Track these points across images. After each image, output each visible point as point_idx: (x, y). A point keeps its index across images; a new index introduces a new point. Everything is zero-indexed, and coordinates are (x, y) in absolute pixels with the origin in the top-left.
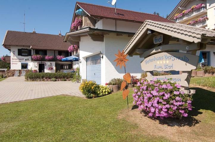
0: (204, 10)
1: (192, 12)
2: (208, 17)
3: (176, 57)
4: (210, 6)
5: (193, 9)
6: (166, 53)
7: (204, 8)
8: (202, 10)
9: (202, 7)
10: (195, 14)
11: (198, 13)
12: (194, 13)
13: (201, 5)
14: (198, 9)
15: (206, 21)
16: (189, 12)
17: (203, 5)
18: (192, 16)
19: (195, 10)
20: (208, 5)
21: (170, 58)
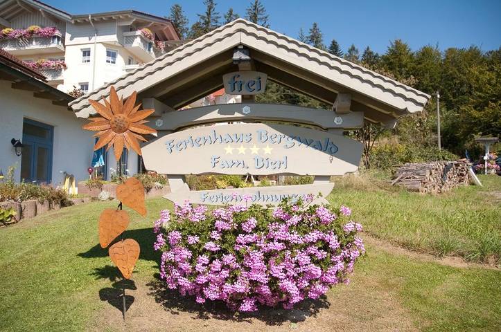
0: (58, 44)
1: (30, 40)
2: (66, 62)
3: (299, 140)
4: (71, 39)
5: (32, 32)
6: (262, 127)
7: (58, 40)
8: (54, 44)
9: (55, 37)
10: (35, 46)
11: (44, 47)
12: (34, 42)
13: (54, 31)
14: (46, 38)
15: (61, 70)
16: (21, 37)
17: (57, 33)
18: (27, 48)
19: (37, 36)
20: (68, 36)
21: (277, 139)
